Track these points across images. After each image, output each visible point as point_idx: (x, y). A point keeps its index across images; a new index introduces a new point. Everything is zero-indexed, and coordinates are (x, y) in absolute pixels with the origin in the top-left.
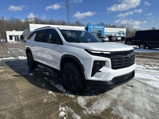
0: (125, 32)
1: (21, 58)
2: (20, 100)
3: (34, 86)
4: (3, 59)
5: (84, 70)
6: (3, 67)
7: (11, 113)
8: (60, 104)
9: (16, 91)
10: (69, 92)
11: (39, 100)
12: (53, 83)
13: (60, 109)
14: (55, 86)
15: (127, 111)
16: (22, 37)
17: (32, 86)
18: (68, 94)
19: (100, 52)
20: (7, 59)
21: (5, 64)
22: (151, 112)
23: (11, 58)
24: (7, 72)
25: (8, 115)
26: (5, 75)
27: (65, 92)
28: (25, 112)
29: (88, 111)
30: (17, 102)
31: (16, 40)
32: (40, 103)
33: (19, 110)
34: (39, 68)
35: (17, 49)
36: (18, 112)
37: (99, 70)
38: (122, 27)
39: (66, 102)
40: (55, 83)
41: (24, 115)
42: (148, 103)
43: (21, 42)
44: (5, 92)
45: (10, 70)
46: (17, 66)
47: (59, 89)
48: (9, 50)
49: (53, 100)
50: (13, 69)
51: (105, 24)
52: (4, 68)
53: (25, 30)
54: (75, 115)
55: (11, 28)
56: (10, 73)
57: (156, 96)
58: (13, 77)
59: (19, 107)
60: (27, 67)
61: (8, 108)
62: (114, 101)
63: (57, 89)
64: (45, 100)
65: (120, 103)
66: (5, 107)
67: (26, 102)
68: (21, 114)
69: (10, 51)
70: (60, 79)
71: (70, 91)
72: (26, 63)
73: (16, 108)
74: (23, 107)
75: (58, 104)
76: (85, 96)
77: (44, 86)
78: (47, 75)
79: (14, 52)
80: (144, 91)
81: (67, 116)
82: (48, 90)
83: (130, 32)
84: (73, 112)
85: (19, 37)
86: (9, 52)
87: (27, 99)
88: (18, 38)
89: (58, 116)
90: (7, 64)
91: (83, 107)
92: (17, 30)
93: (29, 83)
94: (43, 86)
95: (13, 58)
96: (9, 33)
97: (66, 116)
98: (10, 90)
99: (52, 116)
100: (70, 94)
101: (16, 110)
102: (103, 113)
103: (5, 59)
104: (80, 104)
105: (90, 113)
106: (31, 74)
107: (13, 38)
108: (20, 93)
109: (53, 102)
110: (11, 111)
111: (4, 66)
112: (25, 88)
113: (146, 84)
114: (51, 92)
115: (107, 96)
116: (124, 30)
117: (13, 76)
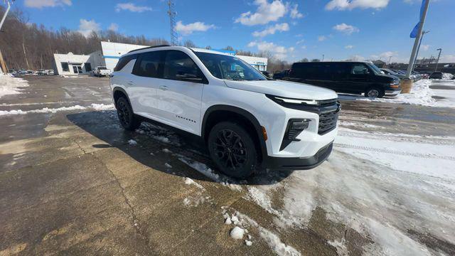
0: (266, 64)
1: (97, 107)
2: (132, 206)
3: (148, 168)
4: (59, 109)
5: (265, 138)
6: (65, 128)
7: (121, 242)
8: (222, 207)
9: (112, 182)
10: (226, 177)
11: (173, 202)
12: (186, 160)
13: (229, 221)
14: (191, 165)
15: (351, 212)
16: (88, 66)
17: (146, 168)
18: (227, 184)
19: (300, 102)
20: (68, 109)
21: (67, 121)
22: (389, 210)
23: (78, 107)
24: (78, 138)
25: (118, 250)
26: (75, 146)
27: (219, 179)
28: (155, 236)
29: (284, 219)
30: (127, 211)
31: (76, 72)
32: (178, 210)
33: (138, 232)
34: (143, 128)
35: (83, 89)
36: (138, 239)
37: (298, 138)
38: (261, 56)
39: (231, 203)
40: (190, 159)
41: (157, 245)
42: (372, 191)
43: (87, 76)
44: (89, 187)
45: (84, 133)
46: (95, 124)
47: (203, 172)
48: (66, 91)
49: (203, 200)
50: (89, 131)
51: (234, 49)
52: (69, 130)
53: (93, 53)
54: (264, 233)
55: (63, 49)
56: (84, 139)
57: (374, 176)
58: (96, 149)
59: (136, 225)
60: (118, 127)
61: (109, 230)
62: (316, 193)
63: (199, 172)
64: (186, 200)
65: (330, 197)
66: (101, 229)
67: (146, 210)
68: (147, 242)
69: (70, 93)
70: (194, 151)
71: (228, 176)
72: (112, 118)
73: (129, 227)
74: (144, 223)
75: (216, 207)
76: (261, 186)
77: (169, 168)
78: (166, 143)
79: (79, 96)
80: (350, 167)
81: (250, 237)
82: (181, 176)
83: (273, 64)
84: (256, 224)
85: (82, 66)
86: (68, 95)
87: (146, 201)
88: (80, 68)
89: (232, 239)
90: (71, 120)
91: (270, 212)
92: (75, 53)
93: (136, 162)
94: (167, 168)
95: (82, 108)
96: (59, 59)
97: (248, 237)
98: (99, 182)
99: (218, 239)
100: (230, 183)
101: (130, 234)
102: (312, 221)
103: (64, 109)
104: (261, 204)
105: (289, 223)
106: (132, 141)
107: (71, 67)
108: (124, 186)
109: (205, 203)
110: (120, 239)
111: (66, 124)
112: (131, 174)
113: (343, 153)
114: (189, 181)
115: (298, 183)
116: (265, 61)
117: (95, 146)
